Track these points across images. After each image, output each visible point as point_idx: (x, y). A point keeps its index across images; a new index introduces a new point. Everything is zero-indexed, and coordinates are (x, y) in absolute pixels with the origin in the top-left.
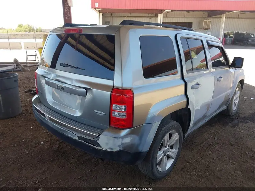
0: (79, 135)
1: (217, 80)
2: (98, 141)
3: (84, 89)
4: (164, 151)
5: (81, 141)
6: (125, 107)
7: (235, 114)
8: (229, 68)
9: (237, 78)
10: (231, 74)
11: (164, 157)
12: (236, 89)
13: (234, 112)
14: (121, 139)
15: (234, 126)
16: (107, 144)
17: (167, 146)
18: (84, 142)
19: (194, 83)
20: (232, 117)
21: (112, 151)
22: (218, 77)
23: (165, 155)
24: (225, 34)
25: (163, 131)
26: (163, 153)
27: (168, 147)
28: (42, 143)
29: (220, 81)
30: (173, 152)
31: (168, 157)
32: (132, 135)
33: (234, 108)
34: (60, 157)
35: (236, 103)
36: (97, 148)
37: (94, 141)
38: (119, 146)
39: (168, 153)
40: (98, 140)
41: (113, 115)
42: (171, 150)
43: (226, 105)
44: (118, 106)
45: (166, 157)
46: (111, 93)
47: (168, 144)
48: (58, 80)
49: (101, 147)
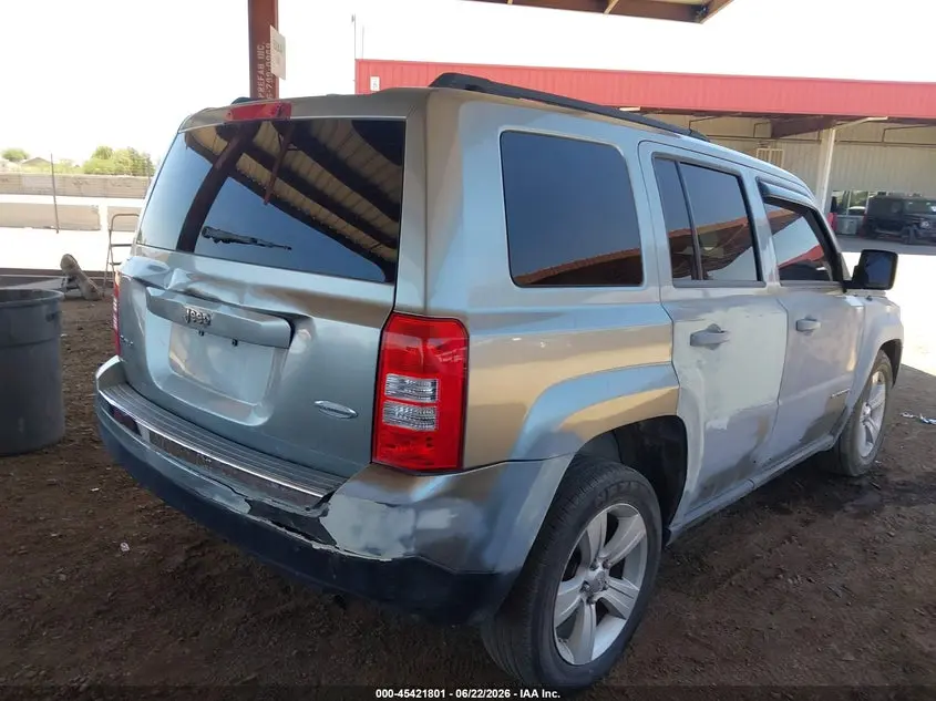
0: (255, 496)
1: (798, 327)
2: (323, 521)
3: (286, 319)
4: (586, 583)
5: (258, 519)
6: (434, 384)
7: (869, 473)
8: (845, 291)
9: (874, 333)
10: (850, 313)
11: (587, 608)
12: (872, 374)
13: (865, 462)
14: (411, 513)
15: (864, 514)
16: (357, 530)
17: (600, 564)
18: (269, 523)
19: (700, 326)
20: (857, 483)
21: (375, 558)
22: (801, 316)
23: (588, 601)
24: (834, 199)
25: (581, 500)
26: (583, 589)
27: (600, 569)
28: (125, 547)
29: (809, 332)
30: (624, 592)
31: (603, 610)
32: (458, 501)
33: (865, 450)
34: (188, 597)
35: (871, 429)
36: (316, 546)
37: (307, 518)
38: (404, 541)
39: (602, 594)
40: (325, 514)
41: (385, 419)
42: (614, 582)
43: (834, 435)
44: (408, 380)
45: (593, 606)
46: (382, 332)
47: (603, 555)
48: (190, 293)
49: (332, 542)
